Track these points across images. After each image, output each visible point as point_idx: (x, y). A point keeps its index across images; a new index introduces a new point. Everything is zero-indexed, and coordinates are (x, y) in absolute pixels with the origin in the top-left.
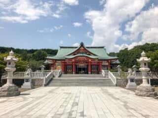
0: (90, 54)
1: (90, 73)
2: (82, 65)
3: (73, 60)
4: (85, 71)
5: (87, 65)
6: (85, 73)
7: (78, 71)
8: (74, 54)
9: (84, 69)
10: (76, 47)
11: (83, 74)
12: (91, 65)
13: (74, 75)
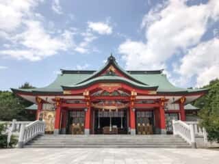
1: (132, 130)
4: (120, 125)
6: (120, 133)
7: (101, 125)
11: (113, 133)
12: (136, 110)
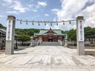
0: (54, 33)
1: (54, 41)
2: (50, 38)
3: (47, 36)
4: (52, 40)
5: (53, 38)
7: (49, 40)
8: (47, 33)
9: (51, 40)
10: (48, 30)
12: (54, 38)
13: (47, 42)
